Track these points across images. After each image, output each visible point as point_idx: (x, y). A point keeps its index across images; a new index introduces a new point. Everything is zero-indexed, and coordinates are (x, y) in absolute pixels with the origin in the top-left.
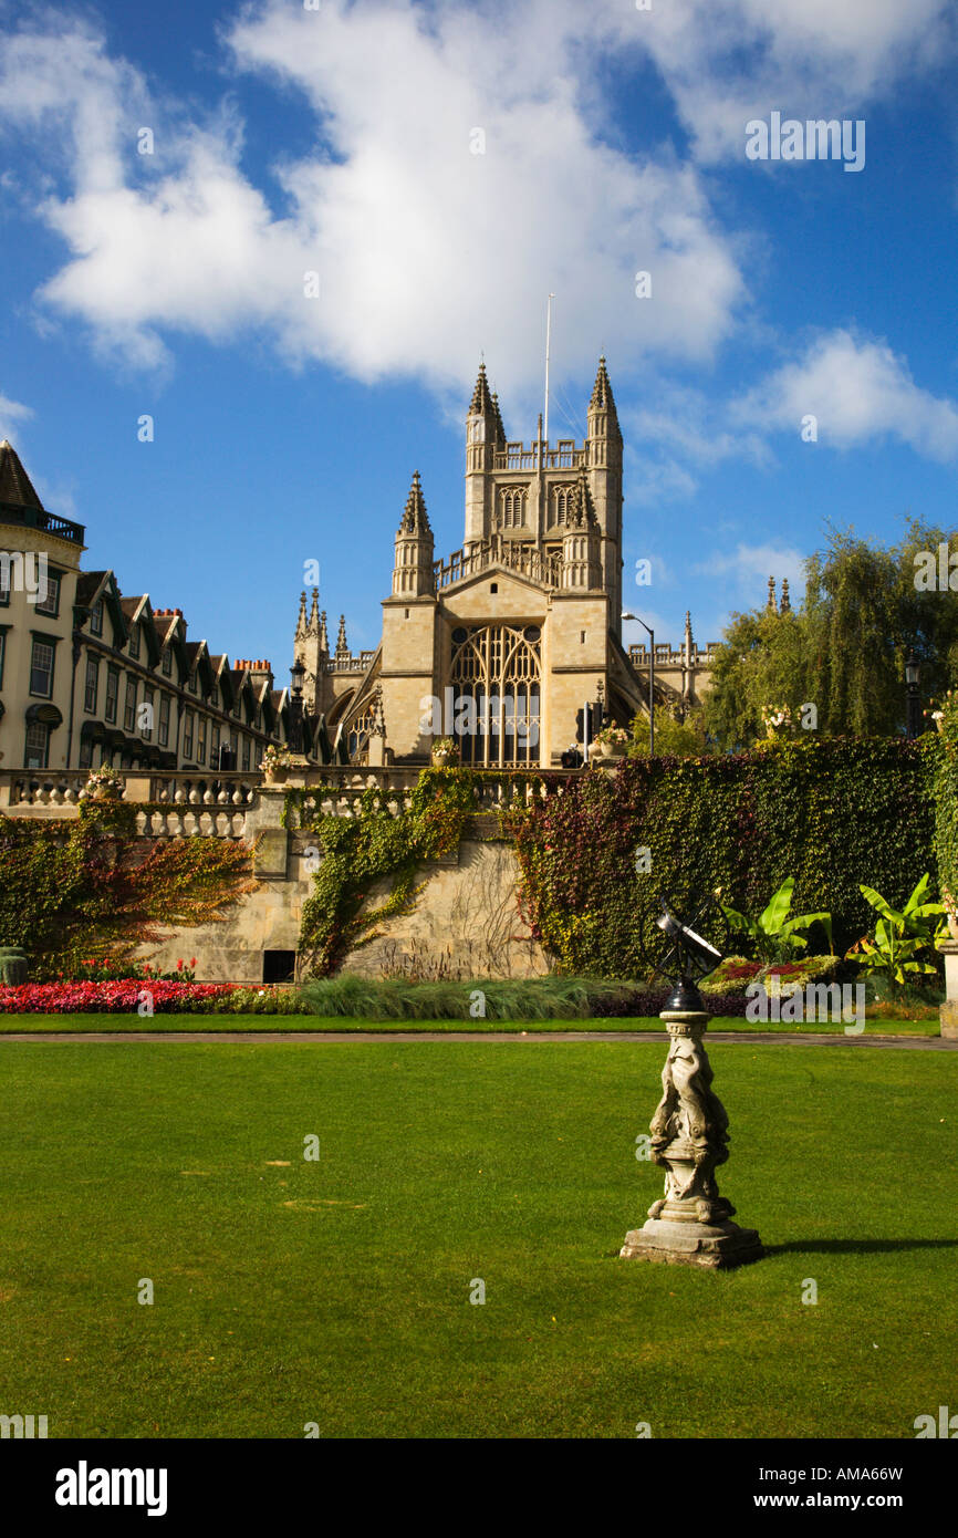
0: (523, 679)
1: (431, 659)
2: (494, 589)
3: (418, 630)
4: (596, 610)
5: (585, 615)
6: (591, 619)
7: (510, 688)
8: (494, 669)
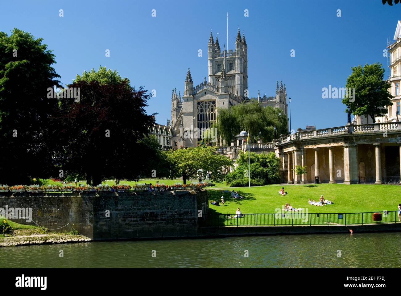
0: (212, 112)
1: (193, 109)
2: (205, 93)
3: (190, 103)
6: (225, 99)
7: (209, 114)
8: (206, 111)
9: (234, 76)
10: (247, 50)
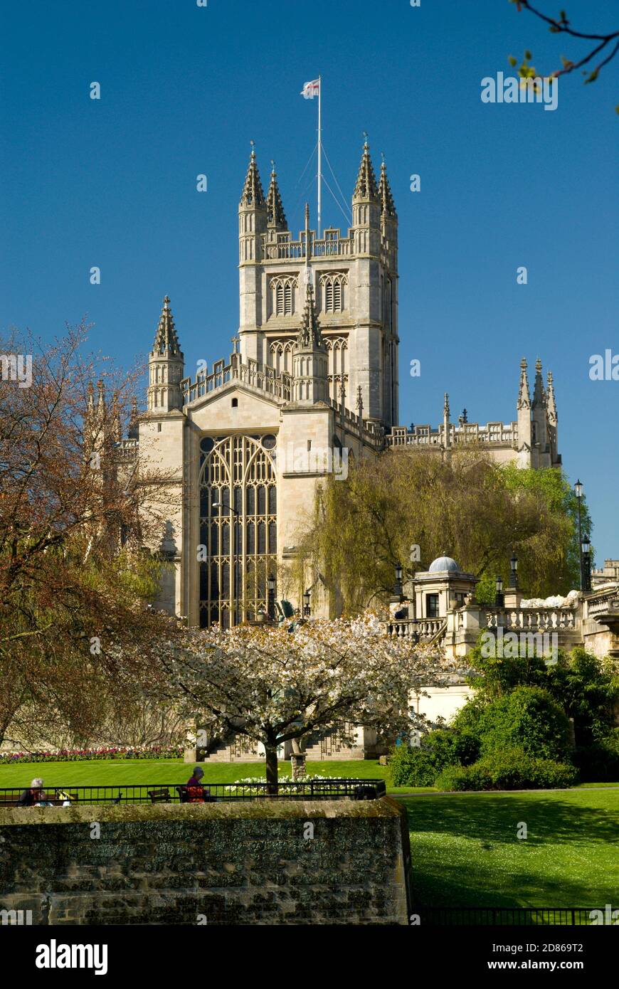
0: (261, 482)
1: (181, 467)
2: (235, 403)
3: (170, 442)
4: (321, 422)
5: (311, 427)
6: (315, 430)
7: (249, 489)
8: (237, 474)
9: (346, 335)
10: (395, 232)
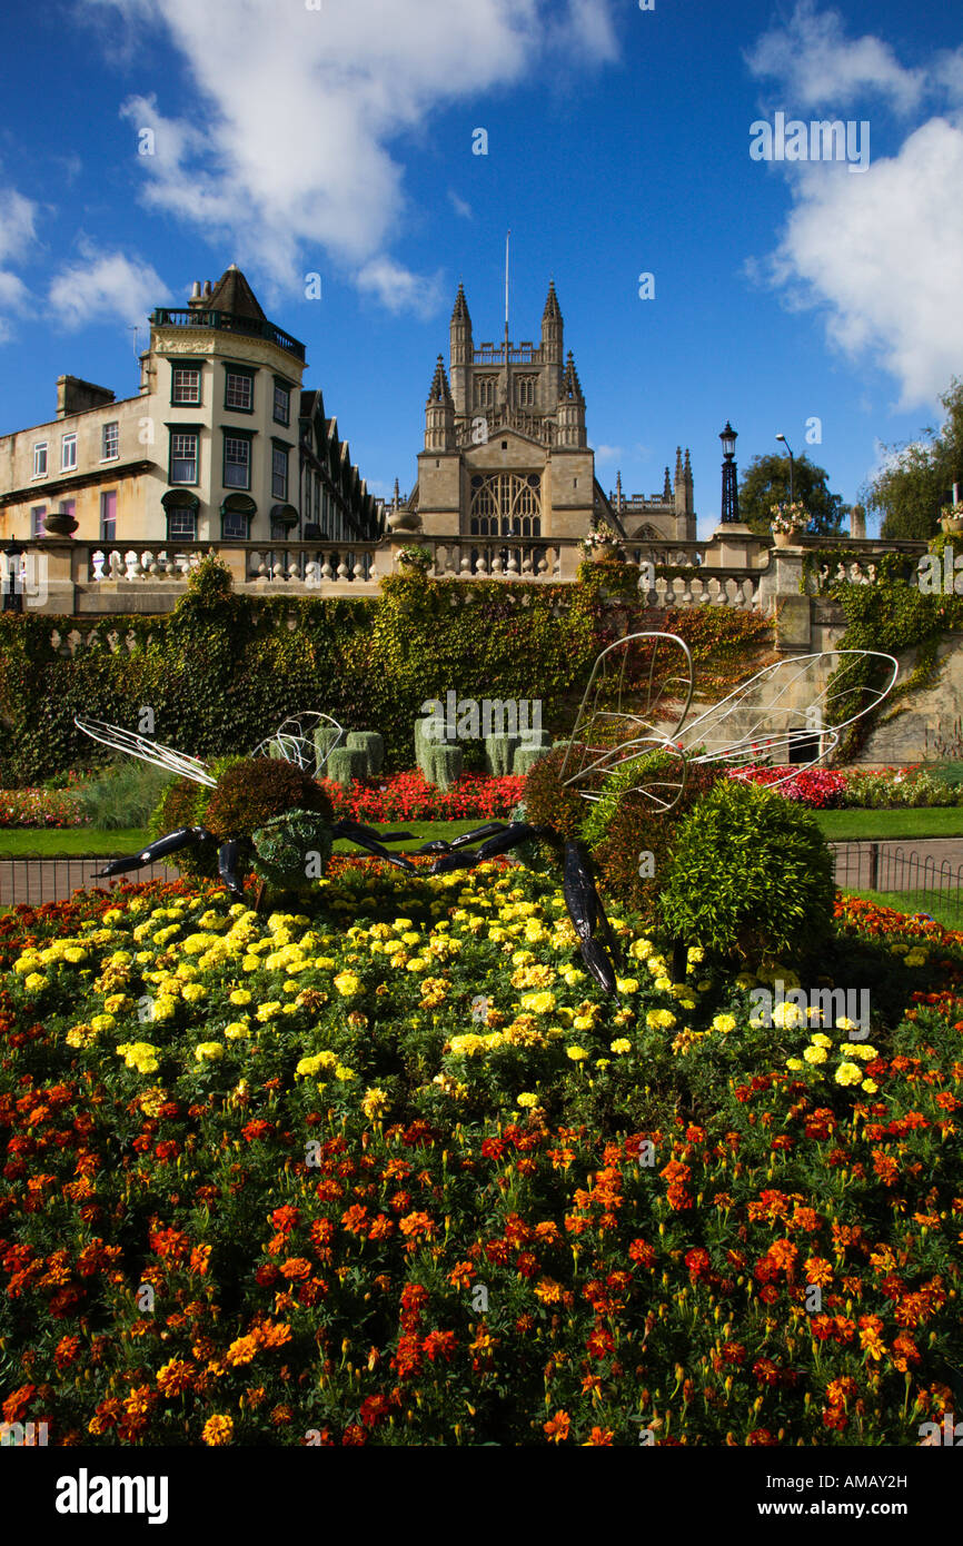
0: (527, 515)
1: (457, 499)
2: (504, 445)
3: (447, 477)
4: (585, 463)
5: (577, 467)
6: (581, 470)
7: (516, 522)
8: (505, 507)
